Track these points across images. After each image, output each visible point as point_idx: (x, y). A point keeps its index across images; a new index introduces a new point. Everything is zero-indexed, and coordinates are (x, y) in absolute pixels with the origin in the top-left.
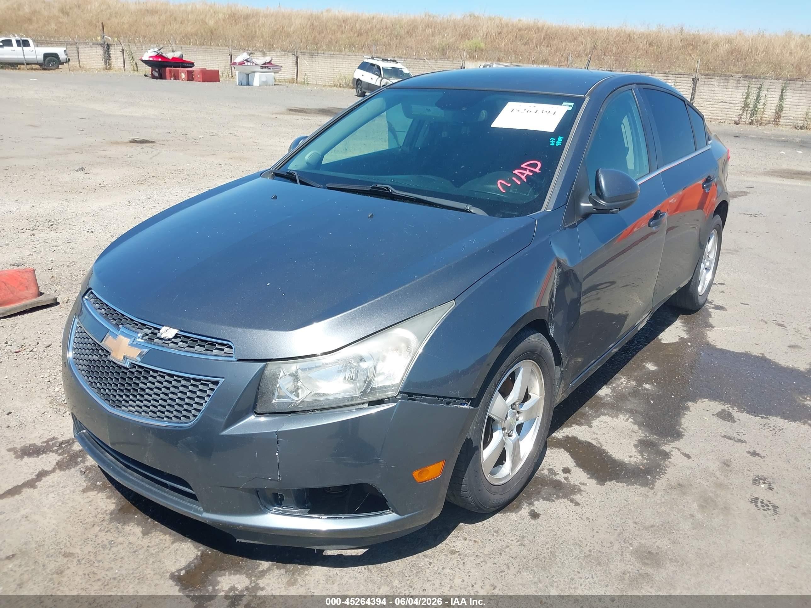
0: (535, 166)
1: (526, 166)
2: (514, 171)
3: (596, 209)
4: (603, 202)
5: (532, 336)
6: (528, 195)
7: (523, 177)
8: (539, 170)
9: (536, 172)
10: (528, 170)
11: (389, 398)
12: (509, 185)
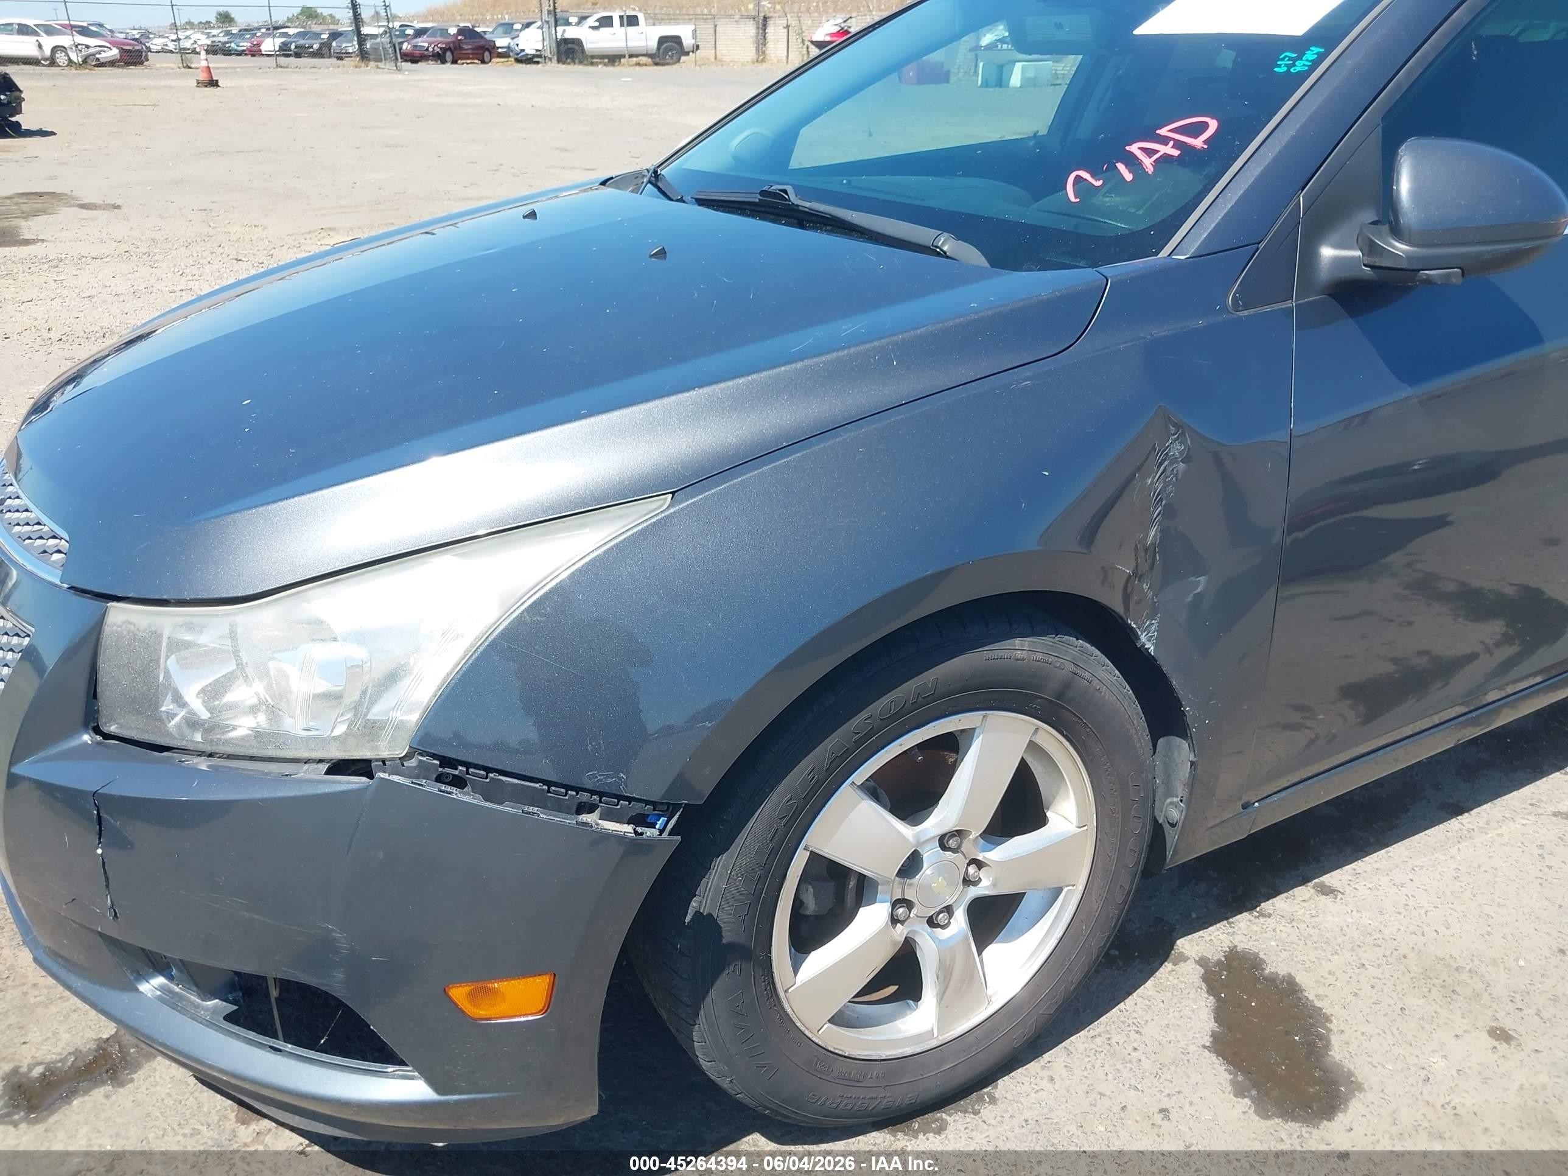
0: (1196, 130)
1: (1170, 131)
2: (1130, 145)
3: (1372, 267)
4: (1400, 248)
5: (1018, 642)
6: (1140, 212)
7: (1148, 162)
8: (1205, 142)
9: (1193, 148)
10: (1171, 143)
11: (384, 762)
12: (1098, 183)
